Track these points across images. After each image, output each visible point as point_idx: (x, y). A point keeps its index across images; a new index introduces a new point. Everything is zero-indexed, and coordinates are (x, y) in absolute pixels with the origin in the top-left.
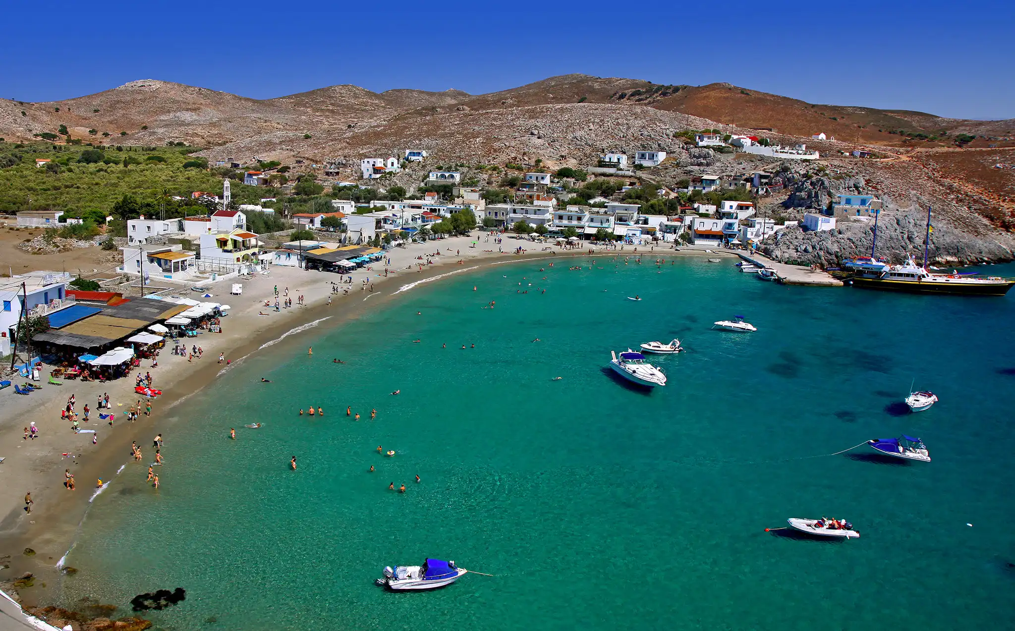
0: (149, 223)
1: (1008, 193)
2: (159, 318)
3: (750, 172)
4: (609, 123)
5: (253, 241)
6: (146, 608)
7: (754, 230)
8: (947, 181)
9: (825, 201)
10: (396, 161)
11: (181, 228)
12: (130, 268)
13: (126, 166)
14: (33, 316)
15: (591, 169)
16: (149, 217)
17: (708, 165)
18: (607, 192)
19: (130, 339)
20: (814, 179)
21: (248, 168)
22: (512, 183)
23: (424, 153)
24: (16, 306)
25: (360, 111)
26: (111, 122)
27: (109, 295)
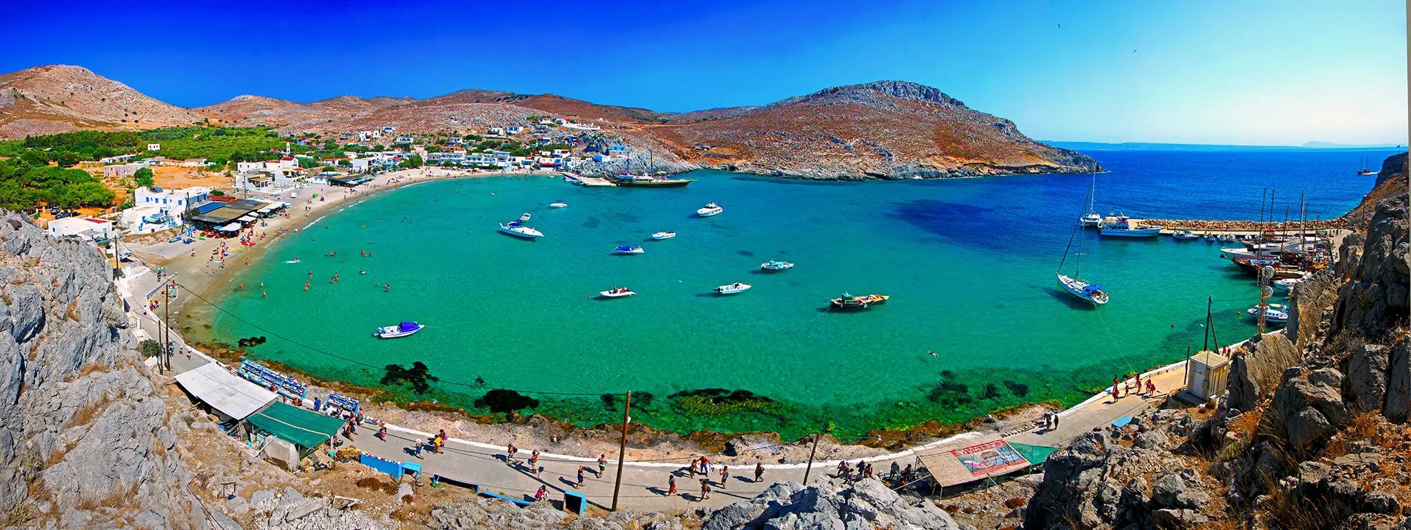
0: (248, 164)
1: (684, 144)
2: (255, 209)
3: (567, 136)
4: (492, 113)
5: (302, 172)
6: (246, 345)
7: (571, 163)
8: (659, 139)
9: (605, 149)
10: (378, 133)
11: (265, 166)
12: (239, 185)
13: (236, 137)
14: (192, 208)
15: (484, 135)
16: (248, 161)
17: (545, 132)
18: (493, 146)
19: (240, 219)
20: (599, 139)
21: (299, 137)
22: (442, 142)
23: (393, 128)
24: (184, 203)
25: (358, 108)
26: (229, 116)
27: (229, 198)
